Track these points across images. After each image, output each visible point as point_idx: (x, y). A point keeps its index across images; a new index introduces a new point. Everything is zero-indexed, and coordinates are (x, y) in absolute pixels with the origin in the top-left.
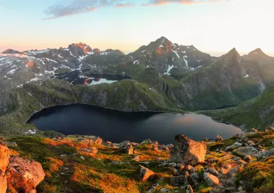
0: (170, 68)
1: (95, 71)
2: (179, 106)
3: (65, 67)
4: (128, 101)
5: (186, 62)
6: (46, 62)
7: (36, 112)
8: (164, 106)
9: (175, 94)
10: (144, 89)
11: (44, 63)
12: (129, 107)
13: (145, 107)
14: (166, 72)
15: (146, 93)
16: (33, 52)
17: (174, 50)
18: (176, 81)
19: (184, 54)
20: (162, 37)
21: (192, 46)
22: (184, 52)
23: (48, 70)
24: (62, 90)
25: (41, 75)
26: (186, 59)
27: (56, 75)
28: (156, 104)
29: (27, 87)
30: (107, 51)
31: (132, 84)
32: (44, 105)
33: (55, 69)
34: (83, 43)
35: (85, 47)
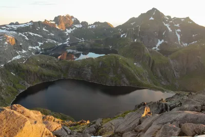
0: (160, 42)
1: (82, 45)
2: (163, 83)
3: (51, 41)
4: (111, 76)
5: (179, 36)
6: (29, 36)
7: (21, 91)
8: (148, 82)
9: (160, 70)
10: (128, 64)
11: (27, 39)
12: (112, 81)
13: (127, 82)
14: (155, 46)
15: (130, 69)
16: (13, 26)
17: (166, 23)
18: (163, 57)
19: (177, 28)
20: (154, 9)
21: (188, 18)
22: (178, 25)
23: (32, 45)
24: (48, 66)
25: (24, 51)
26: (178, 33)
27: (42, 50)
28: (139, 79)
29: (9, 67)
30: (96, 23)
31: (117, 59)
32: (30, 83)
33: (40, 44)
34: (70, 15)
35: (73, 20)
